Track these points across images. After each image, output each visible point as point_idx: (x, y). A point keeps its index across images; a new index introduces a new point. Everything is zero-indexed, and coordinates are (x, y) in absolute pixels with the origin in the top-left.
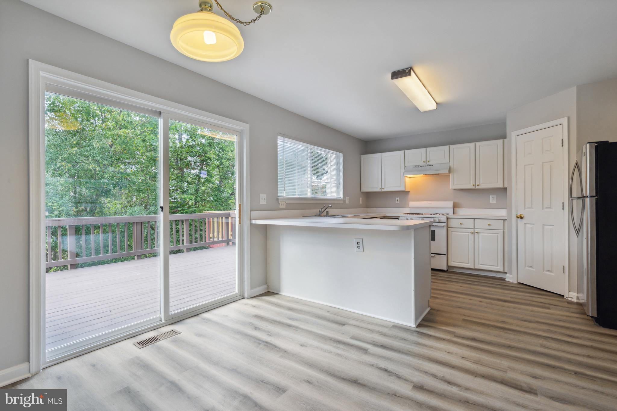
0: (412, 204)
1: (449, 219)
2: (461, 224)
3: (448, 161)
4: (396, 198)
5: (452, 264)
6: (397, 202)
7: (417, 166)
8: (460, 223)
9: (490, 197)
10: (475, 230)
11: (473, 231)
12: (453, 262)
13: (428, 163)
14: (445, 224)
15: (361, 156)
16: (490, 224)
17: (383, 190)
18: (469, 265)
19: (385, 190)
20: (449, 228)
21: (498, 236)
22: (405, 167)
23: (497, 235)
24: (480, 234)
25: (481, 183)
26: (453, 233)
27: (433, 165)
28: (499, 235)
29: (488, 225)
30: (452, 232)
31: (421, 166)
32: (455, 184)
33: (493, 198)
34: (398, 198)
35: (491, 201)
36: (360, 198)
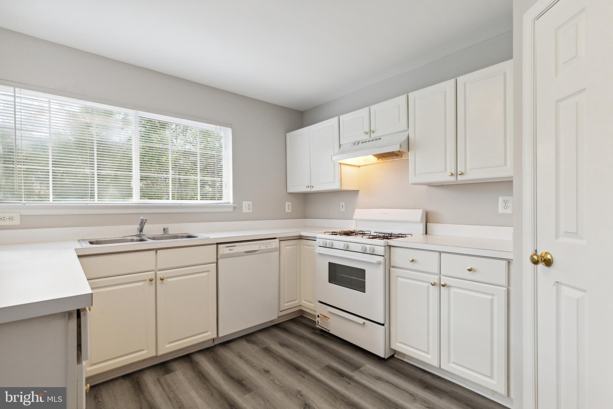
0: (359, 213)
1: (392, 248)
2: (413, 261)
3: (405, 128)
4: (341, 203)
5: (398, 346)
6: (341, 210)
7: (356, 144)
8: (411, 259)
9: (498, 199)
10: (442, 277)
11: (437, 281)
12: (400, 342)
13: (373, 136)
14: (381, 259)
15: (287, 134)
16: (473, 267)
17: (313, 190)
18: (429, 357)
19: (316, 189)
20: (394, 267)
21: (492, 300)
22: (340, 146)
23: (490, 297)
24: (453, 290)
25: (468, 168)
26: (400, 279)
27: (380, 139)
28: (496, 299)
29: (470, 270)
30: (397, 276)
31: (362, 143)
32: (417, 173)
33: (505, 202)
34: (344, 203)
35: (501, 210)
36: (287, 204)
